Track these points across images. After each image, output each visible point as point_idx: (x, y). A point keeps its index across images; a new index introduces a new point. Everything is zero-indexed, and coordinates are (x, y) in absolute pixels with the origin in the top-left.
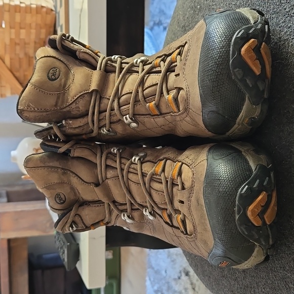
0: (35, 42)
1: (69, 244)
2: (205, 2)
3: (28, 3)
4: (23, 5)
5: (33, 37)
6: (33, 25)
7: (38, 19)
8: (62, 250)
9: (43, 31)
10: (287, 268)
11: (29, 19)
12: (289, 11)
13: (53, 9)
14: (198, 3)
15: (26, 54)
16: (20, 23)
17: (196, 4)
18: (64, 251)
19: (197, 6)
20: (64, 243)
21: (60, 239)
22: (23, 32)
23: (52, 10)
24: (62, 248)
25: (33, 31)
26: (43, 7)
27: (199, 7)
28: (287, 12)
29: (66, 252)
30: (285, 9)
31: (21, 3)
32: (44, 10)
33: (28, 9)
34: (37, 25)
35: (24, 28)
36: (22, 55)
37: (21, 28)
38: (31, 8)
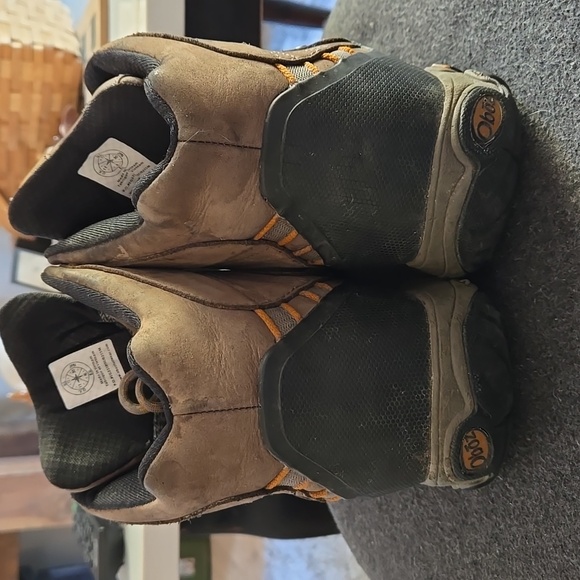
0: (41, 121)
1: (102, 528)
2: (385, 13)
3: (27, 41)
4: (16, 45)
5: (36, 109)
6: (37, 86)
7: (48, 73)
8: (88, 544)
9: (57, 98)
10: (570, 546)
11: (28, 72)
12: (560, 8)
13: (78, 53)
14: (369, 17)
15: (22, 144)
16: (10, 81)
17: (366, 20)
18: (92, 544)
19: (369, 22)
20: (92, 526)
21: (84, 520)
22: (16, 98)
23: (75, 56)
24: (87, 538)
25: (37, 97)
26: (56, 50)
27: (371, 24)
28: (555, 10)
29: (96, 546)
30: (552, 5)
31: (13, 40)
32: (60, 55)
33: (27, 53)
34: (45, 85)
35: (18, 91)
36: (13, 146)
37: (12, 90)
38: (32, 52)
